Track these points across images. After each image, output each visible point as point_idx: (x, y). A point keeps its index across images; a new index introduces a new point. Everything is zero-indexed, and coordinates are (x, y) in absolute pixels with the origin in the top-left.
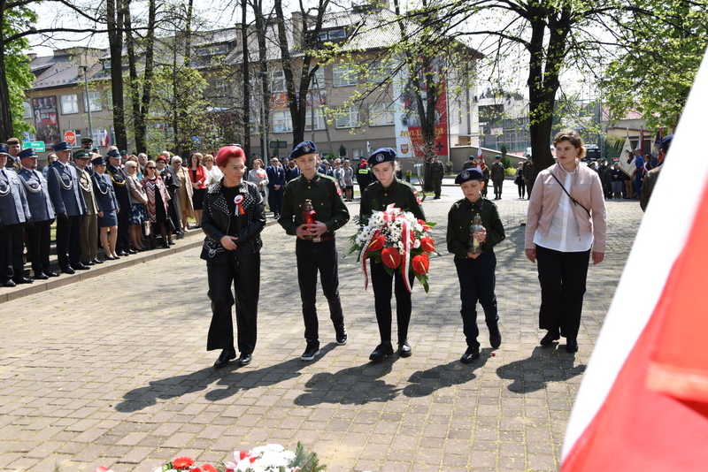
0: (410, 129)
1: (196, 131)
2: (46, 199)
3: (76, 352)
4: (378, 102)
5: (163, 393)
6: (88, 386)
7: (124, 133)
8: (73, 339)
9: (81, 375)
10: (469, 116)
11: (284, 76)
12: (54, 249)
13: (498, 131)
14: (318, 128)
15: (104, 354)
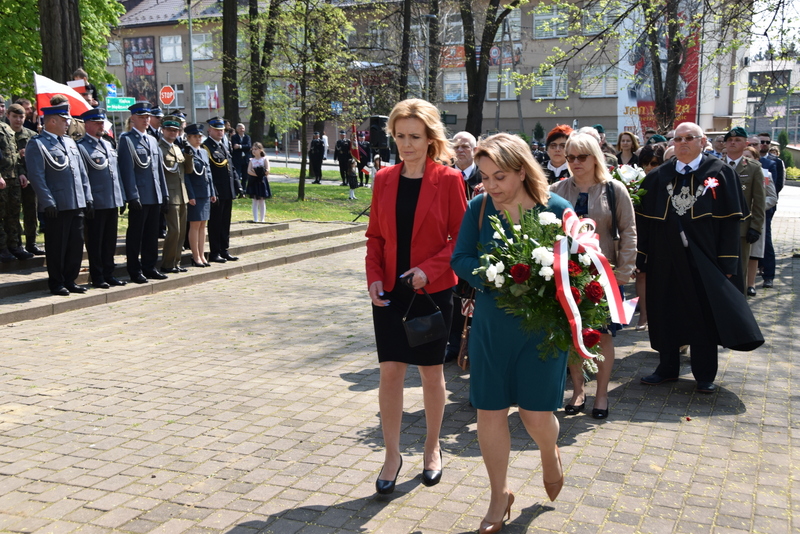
0: (640, 104)
1: (332, 95)
2: (113, 180)
3: (126, 395)
4: (589, 64)
5: (227, 465)
6: (131, 444)
7: (236, 94)
8: (125, 375)
9: (124, 427)
10: (732, 89)
11: (461, 23)
12: (121, 247)
13: (778, 111)
14: (507, 98)
15: (161, 400)
